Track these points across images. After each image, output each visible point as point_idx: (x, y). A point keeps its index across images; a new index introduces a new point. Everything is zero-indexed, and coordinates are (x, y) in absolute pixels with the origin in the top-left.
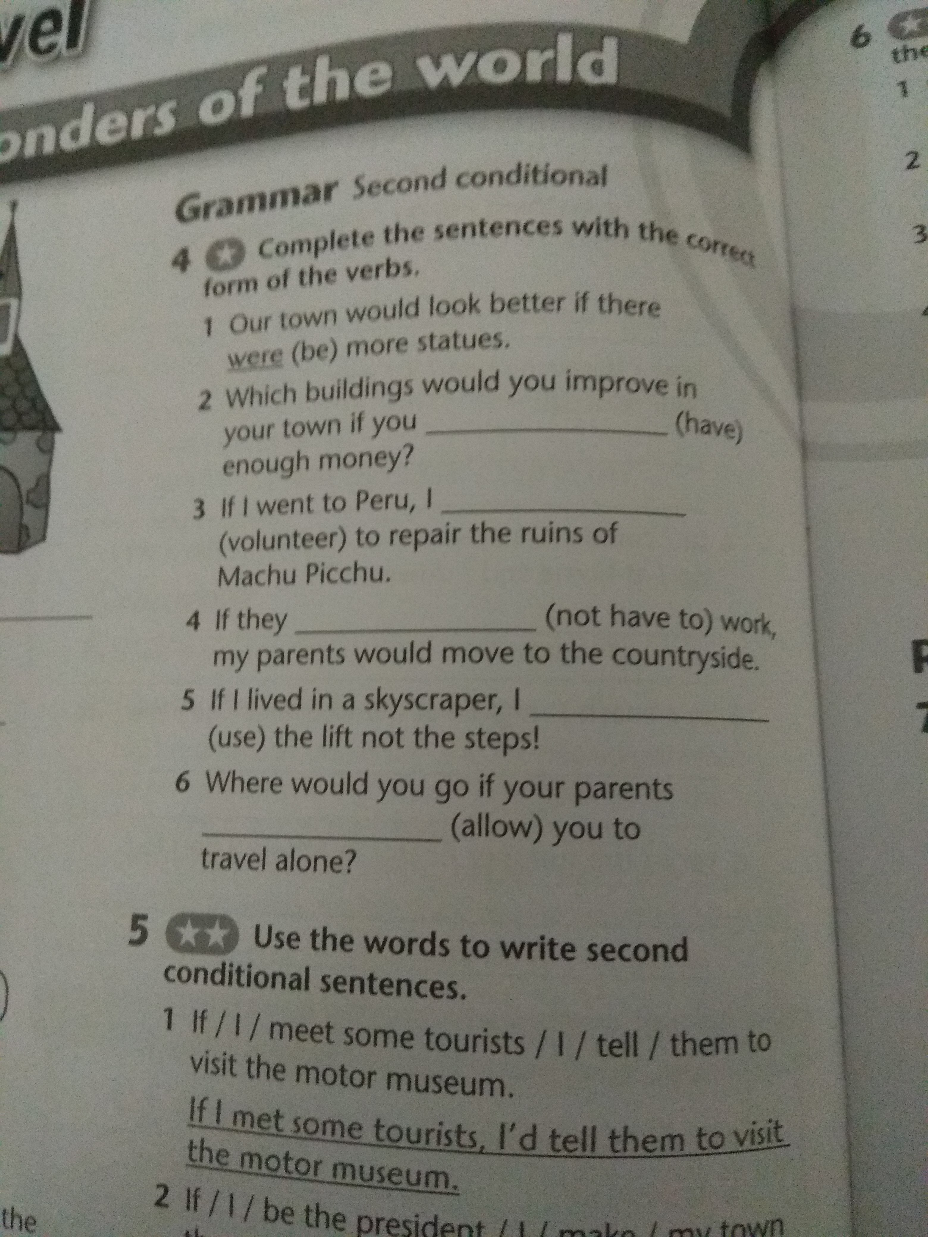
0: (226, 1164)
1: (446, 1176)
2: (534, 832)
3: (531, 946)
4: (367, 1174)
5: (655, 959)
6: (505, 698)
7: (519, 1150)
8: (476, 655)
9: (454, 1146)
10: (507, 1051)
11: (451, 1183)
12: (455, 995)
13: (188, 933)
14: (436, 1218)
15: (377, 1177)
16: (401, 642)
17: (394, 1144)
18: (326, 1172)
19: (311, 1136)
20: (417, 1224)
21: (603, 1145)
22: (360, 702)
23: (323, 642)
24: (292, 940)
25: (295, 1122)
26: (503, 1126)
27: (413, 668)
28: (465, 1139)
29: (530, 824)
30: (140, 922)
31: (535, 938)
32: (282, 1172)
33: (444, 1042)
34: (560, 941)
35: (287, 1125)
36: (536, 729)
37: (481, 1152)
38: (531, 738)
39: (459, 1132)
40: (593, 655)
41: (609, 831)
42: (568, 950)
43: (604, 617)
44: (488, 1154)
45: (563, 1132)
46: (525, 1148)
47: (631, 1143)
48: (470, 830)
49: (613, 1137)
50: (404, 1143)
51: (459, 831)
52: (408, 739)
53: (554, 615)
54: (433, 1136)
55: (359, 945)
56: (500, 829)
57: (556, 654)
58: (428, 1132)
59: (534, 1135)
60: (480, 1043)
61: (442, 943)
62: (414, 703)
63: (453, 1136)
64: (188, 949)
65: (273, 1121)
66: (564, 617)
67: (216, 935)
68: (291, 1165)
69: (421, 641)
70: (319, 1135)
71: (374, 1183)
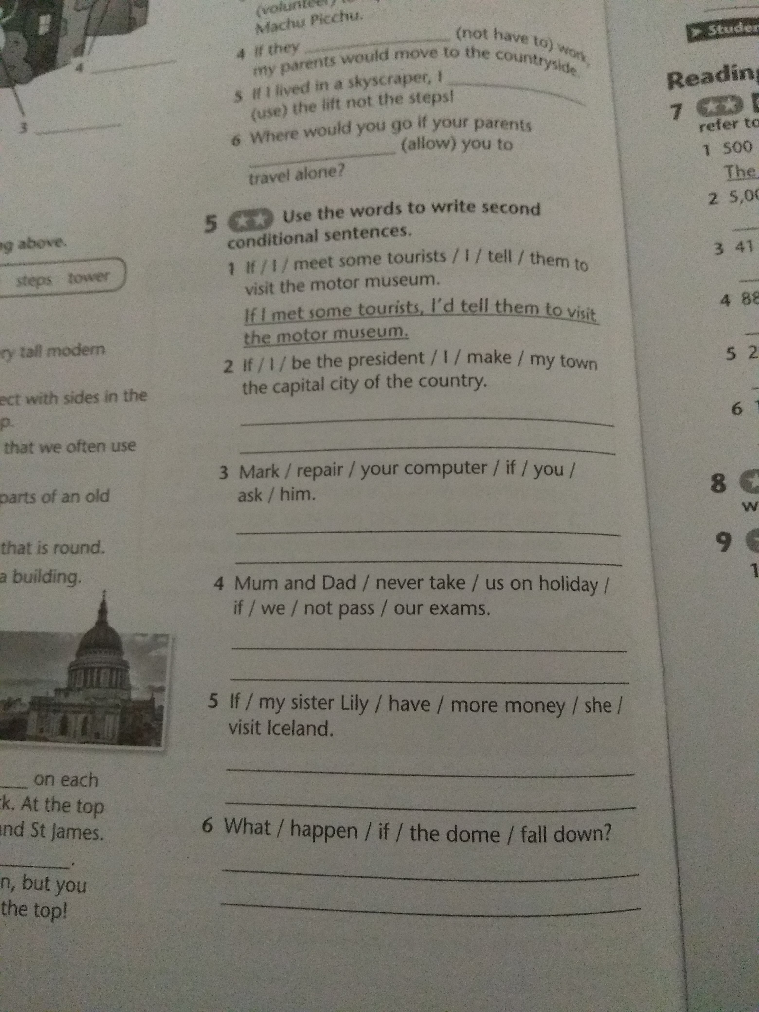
0: (269, 342)
1: (401, 329)
2: (451, 144)
3: (449, 206)
4: (354, 334)
5: (522, 212)
6: (433, 76)
7: (444, 312)
8: (415, 54)
9: (406, 313)
10: (436, 260)
11: (404, 332)
12: (405, 233)
13: (242, 221)
14: (395, 352)
15: (360, 334)
16: (370, 51)
17: (371, 316)
18: (329, 337)
19: (320, 318)
20: (384, 357)
21: (492, 309)
22: (345, 84)
23: (322, 55)
24: (307, 216)
25: (311, 312)
26: (434, 300)
27: (377, 64)
28: (412, 309)
29: (449, 141)
30: (212, 220)
31: (452, 201)
32: (303, 340)
33: (399, 259)
34: (466, 203)
35: (306, 315)
36: (452, 92)
37: (422, 314)
38: (449, 96)
39: (409, 305)
40: (484, 54)
41: (495, 144)
42: (471, 207)
43: (491, 34)
44: (425, 315)
45: (468, 302)
46: (447, 311)
47: (508, 308)
48: (413, 145)
49: (498, 304)
50: (376, 314)
51: (406, 146)
52: (375, 101)
53: (461, 34)
54: (393, 310)
55: (348, 213)
56: (431, 144)
57: (463, 52)
58: (390, 307)
59: (452, 304)
60: (420, 258)
61: (397, 207)
62: (377, 81)
63: (405, 308)
64: (242, 229)
65: (297, 314)
66: (467, 34)
67: (260, 219)
68: (309, 336)
69: (381, 49)
70: (326, 317)
71: (359, 338)
